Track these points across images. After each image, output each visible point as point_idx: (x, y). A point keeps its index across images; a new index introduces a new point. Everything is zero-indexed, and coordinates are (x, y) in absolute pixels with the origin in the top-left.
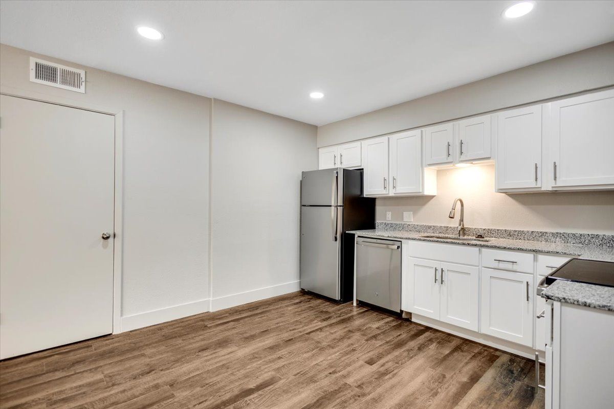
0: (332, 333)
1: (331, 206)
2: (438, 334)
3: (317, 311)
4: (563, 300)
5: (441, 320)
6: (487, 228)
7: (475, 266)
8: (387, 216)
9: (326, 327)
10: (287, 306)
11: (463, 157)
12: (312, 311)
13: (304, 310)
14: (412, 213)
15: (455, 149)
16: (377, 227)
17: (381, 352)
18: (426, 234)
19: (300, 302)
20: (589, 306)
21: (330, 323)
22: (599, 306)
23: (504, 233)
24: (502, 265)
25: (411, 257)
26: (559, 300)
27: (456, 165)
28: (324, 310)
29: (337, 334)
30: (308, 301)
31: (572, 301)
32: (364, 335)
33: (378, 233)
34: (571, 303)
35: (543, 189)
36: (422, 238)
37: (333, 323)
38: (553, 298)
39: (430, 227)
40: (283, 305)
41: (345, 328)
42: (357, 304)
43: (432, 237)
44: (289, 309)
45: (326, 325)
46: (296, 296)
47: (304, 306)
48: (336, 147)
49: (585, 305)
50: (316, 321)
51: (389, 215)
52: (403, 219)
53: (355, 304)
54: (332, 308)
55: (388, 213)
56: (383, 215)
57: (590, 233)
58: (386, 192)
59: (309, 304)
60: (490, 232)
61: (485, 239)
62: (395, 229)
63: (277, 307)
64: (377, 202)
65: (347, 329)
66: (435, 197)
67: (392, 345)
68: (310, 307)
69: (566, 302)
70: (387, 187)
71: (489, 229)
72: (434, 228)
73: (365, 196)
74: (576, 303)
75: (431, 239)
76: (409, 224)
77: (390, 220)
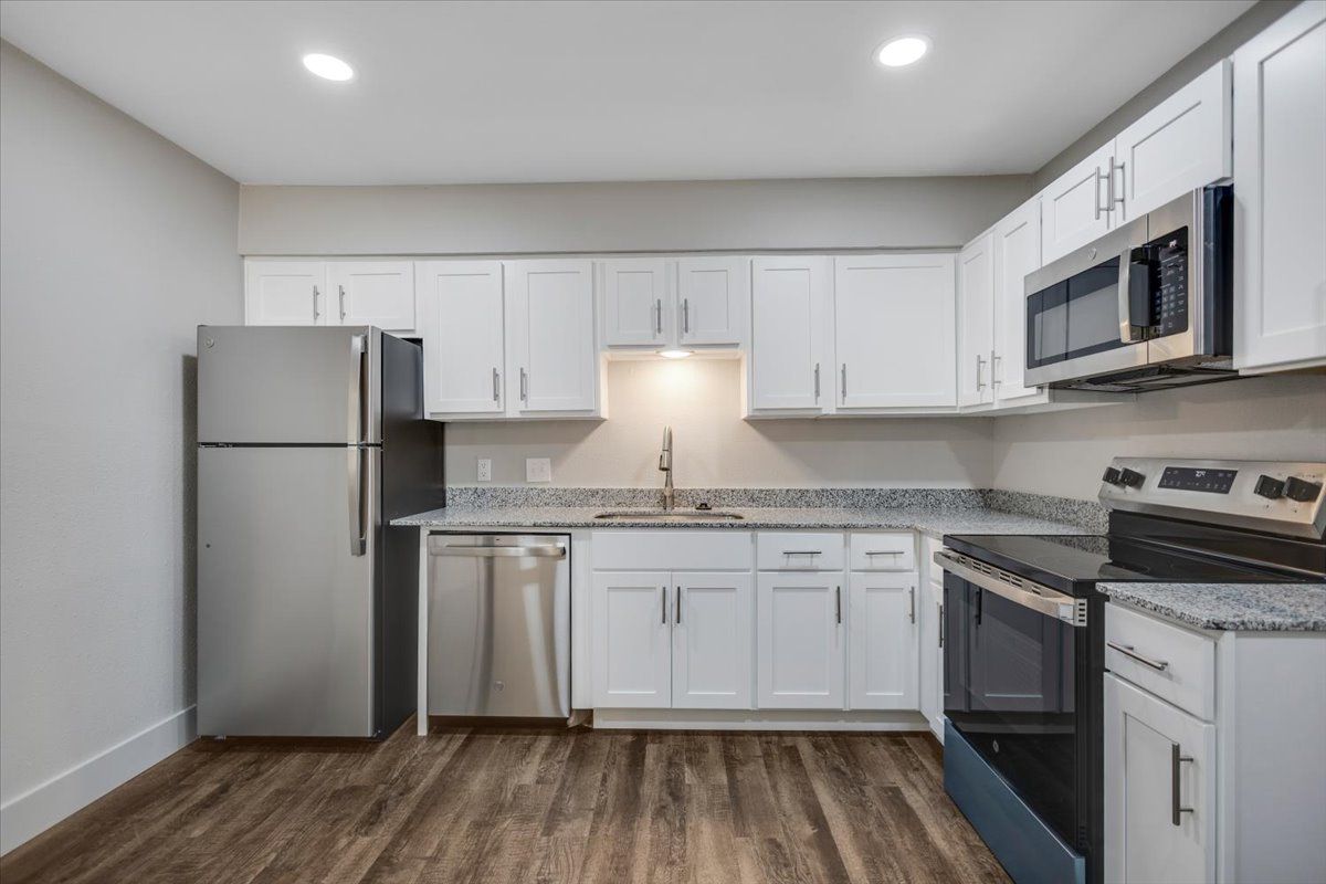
0: (434, 859)
1: (345, 445)
2: (670, 740)
3: (317, 802)
4: (1242, 627)
5: (676, 706)
6: (714, 487)
7: (745, 570)
8: (481, 470)
9: (394, 844)
10: (176, 826)
11: (687, 338)
12: (299, 809)
13: (265, 816)
14: (548, 460)
15: (671, 318)
16: (449, 502)
17: (611, 852)
18: (601, 511)
19: (224, 789)
20: (1279, 629)
21: (397, 826)
22: (1293, 626)
23: (744, 496)
24: (795, 562)
25: (596, 570)
26: (1235, 627)
27: (663, 354)
28: (340, 785)
29: (452, 851)
30: (256, 775)
31: (1255, 625)
32: (526, 819)
33: (453, 517)
34: (1253, 630)
35: (824, 412)
36: (597, 521)
37: (409, 821)
38: (1226, 626)
39: (594, 493)
40: (155, 829)
41: (456, 821)
42: (429, 729)
43: (610, 516)
44: (197, 833)
45: (388, 838)
46: (186, 774)
47: (250, 797)
48: (322, 264)
49: (1274, 629)
50: (343, 842)
51: (486, 468)
52: (526, 479)
53: (422, 730)
54: (362, 771)
55: (481, 462)
56: (464, 467)
57: (864, 488)
58: (499, 406)
59: (267, 783)
60: (718, 493)
61: (715, 510)
62: (503, 504)
63: (129, 847)
64: (449, 434)
65: (466, 824)
66: (605, 424)
67: (614, 813)
68: (279, 792)
69: (1246, 629)
70: (501, 395)
71: (716, 491)
72: (604, 495)
73: (427, 417)
74: (1260, 627)
75: (608, 521)
76: (540, 487)
77: (488, 482)
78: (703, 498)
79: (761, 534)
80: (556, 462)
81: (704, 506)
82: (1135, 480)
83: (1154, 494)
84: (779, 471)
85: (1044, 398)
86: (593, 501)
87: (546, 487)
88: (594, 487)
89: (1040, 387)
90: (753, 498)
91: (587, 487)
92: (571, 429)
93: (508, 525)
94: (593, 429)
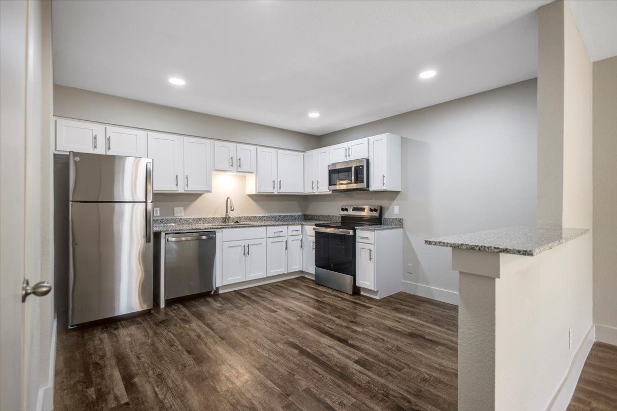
5: (246, 280)
7: (264, 238)
8: (155, 212)
14: (182, 208)
24: (276, 235)
25: (224, 242)
39: (200, 219)
51: (158, 211)
52: (174, 215)
53: (163, 306)
55: (155, 209)
61: (241, 223)
62: (165, 224)
76: (180, 218)
77: (159, 217)
78: (236, 220)
79: (268, 228)
80: (185, 209)
81: (237, 222)
82: (346, 210)
83: (351, 212)
84: (255, 211)
85: (331, 193)
86: (200, 222)
87: (182, 218)
88: (200, 217)
89: (330, 190)
90: (250, 219)
91: (198, 217)
92: (191, 197)
93: (195, 229)
94: (199, 197)
